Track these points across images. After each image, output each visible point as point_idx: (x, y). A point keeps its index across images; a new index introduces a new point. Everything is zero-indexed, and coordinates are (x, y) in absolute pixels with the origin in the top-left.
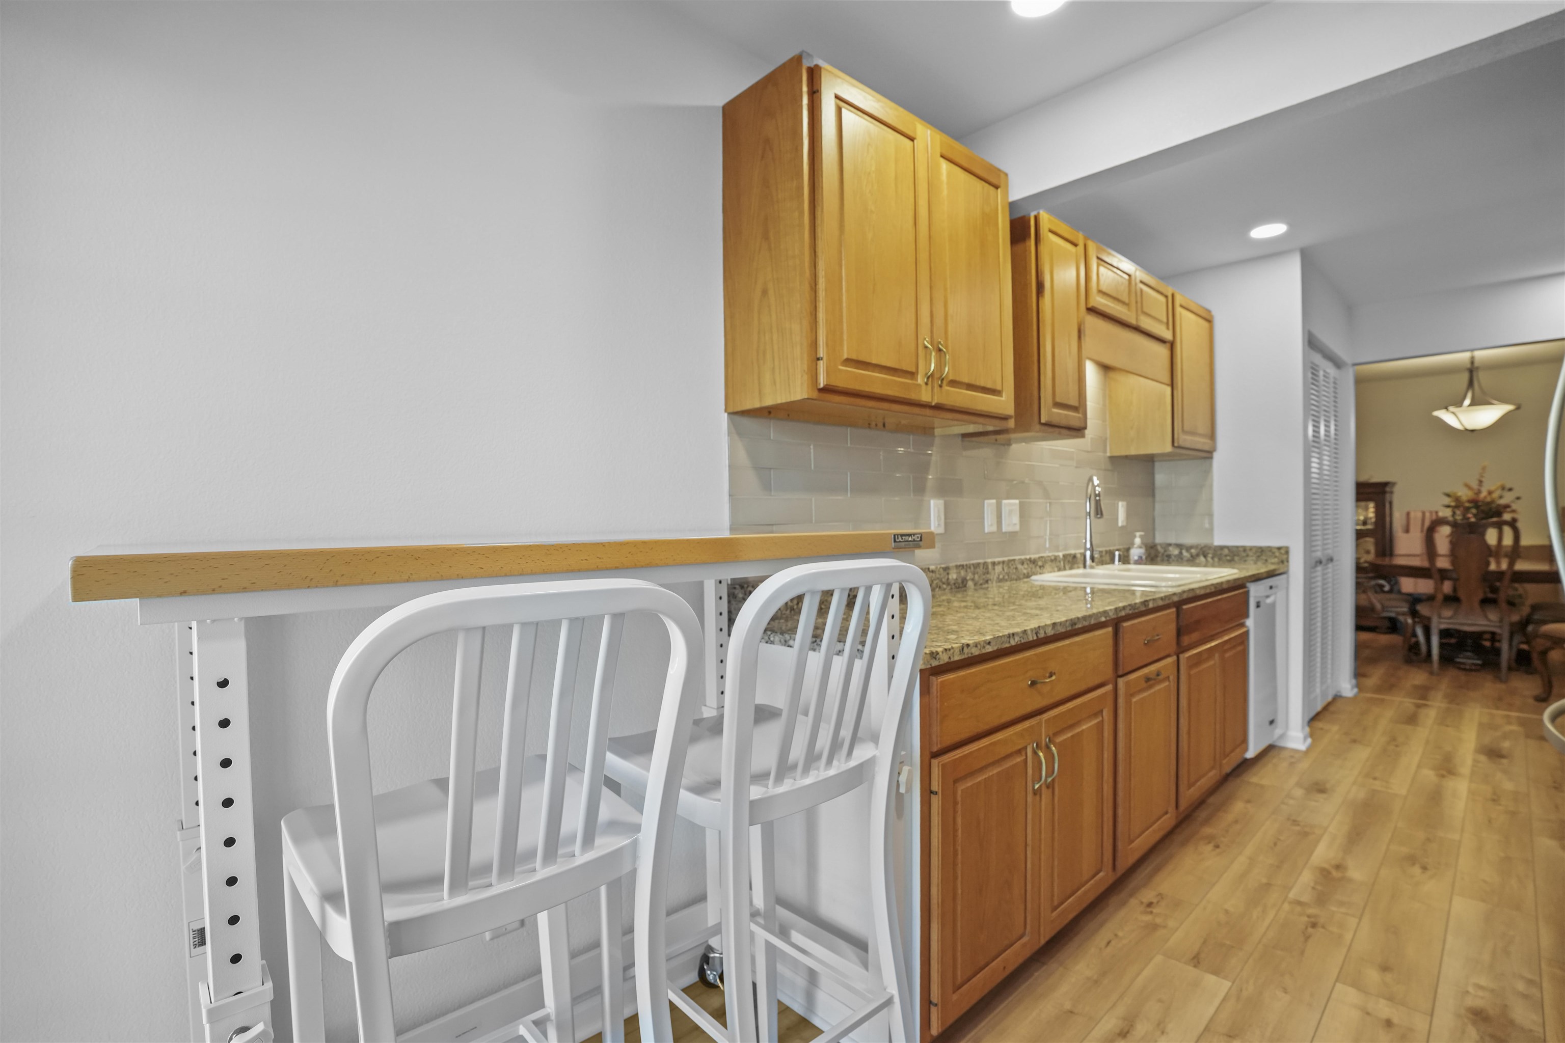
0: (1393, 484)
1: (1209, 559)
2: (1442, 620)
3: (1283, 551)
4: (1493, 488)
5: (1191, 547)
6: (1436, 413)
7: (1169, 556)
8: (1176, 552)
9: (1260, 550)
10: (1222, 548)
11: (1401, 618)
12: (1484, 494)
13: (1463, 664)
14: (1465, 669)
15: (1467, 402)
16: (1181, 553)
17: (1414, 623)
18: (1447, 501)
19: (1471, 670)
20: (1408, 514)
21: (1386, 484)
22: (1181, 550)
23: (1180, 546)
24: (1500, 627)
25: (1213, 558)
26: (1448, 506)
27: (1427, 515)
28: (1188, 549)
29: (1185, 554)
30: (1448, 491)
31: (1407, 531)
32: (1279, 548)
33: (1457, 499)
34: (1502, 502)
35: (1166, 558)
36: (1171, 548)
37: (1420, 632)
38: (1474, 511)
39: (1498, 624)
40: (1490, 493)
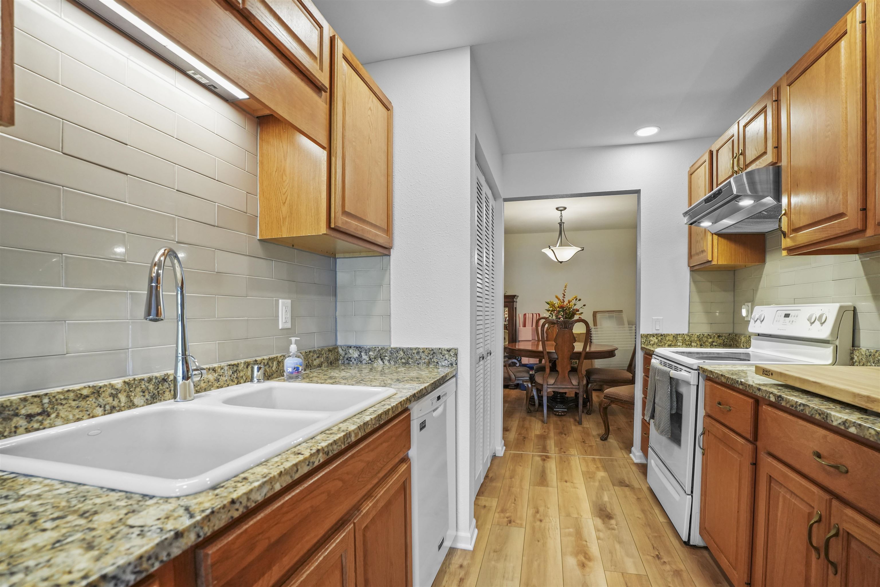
0: (518, 296)
1: (386, 362)
2: (548, 386)
3: (452, 353)
4: (570, 299)
5: (370, 350)
6: (543, 250)
7: (349, 359)
8: (356, 355)
9: (432, 352)
10: (397, 350)
11: (525, 384)
12: (566, 302)
13: (557, 411)
14: (558, 415)
15: (558, 245)
16: (360, 356)
17: (532, 386)
18: (548, 307)
19: (562, 415)
20: (525, 315)
21: (515, 296)
22: (361, 352)
23: (358, 348)
24: (579, 389)
25: (389, 361)
26: (548, 311)
27: (535, 315)
28: (367, 351)
29: (364, 357)
30: (548, 301)
31: (524, 326)
32: (449, 351)
33: (553, 305)
34: (575, 307)
35: (346, 362)
36: (351, 351)
37: (535, 393)
38: (562, 313)
39: (577, 387)
40: (569, 302)
